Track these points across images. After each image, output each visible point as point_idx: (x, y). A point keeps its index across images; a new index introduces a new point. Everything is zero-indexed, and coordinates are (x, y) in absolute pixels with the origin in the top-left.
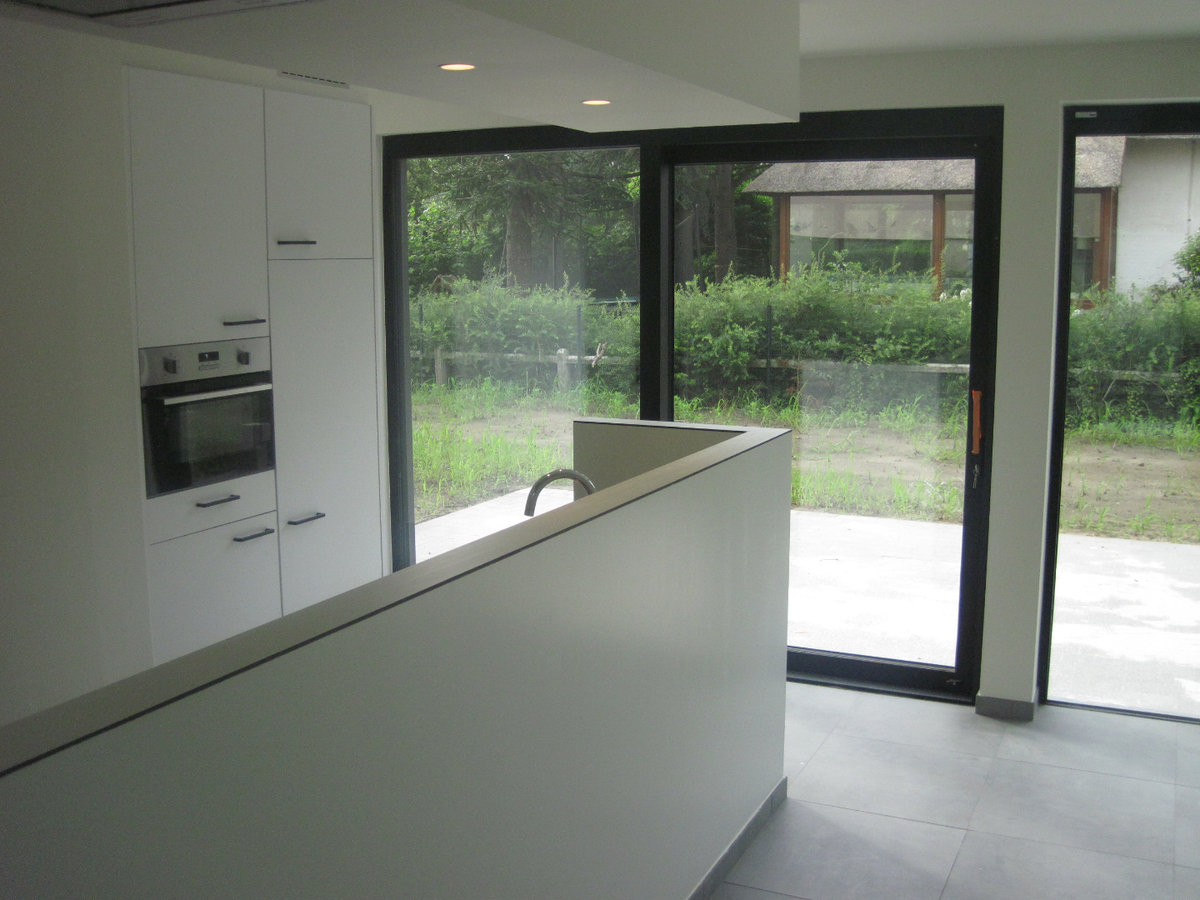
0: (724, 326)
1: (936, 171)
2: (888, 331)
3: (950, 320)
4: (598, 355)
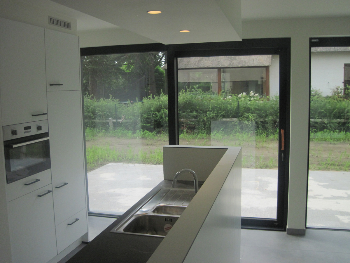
0: (161, 109)
1: (218, 62)
2: (210, 109)
3: (229, 106)
4: (122, 119)
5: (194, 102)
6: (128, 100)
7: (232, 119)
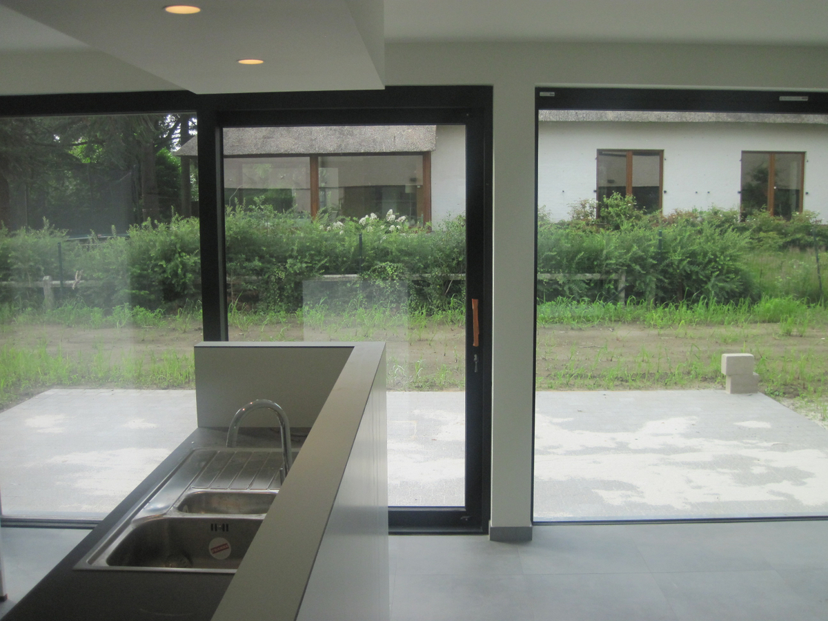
0: (174, 255)
1: (312, 140)
2: (295, 253)
3: (338, 245)
4: (77, 280)
5: (254, 236)
6: (90, 233)
7: (347, 275)
